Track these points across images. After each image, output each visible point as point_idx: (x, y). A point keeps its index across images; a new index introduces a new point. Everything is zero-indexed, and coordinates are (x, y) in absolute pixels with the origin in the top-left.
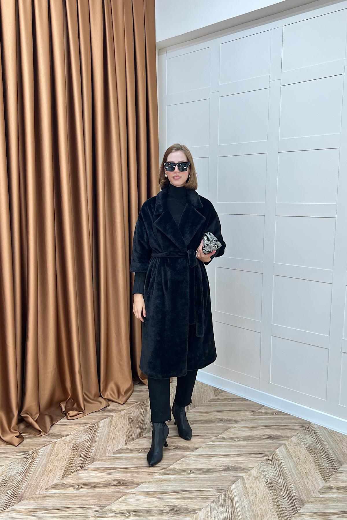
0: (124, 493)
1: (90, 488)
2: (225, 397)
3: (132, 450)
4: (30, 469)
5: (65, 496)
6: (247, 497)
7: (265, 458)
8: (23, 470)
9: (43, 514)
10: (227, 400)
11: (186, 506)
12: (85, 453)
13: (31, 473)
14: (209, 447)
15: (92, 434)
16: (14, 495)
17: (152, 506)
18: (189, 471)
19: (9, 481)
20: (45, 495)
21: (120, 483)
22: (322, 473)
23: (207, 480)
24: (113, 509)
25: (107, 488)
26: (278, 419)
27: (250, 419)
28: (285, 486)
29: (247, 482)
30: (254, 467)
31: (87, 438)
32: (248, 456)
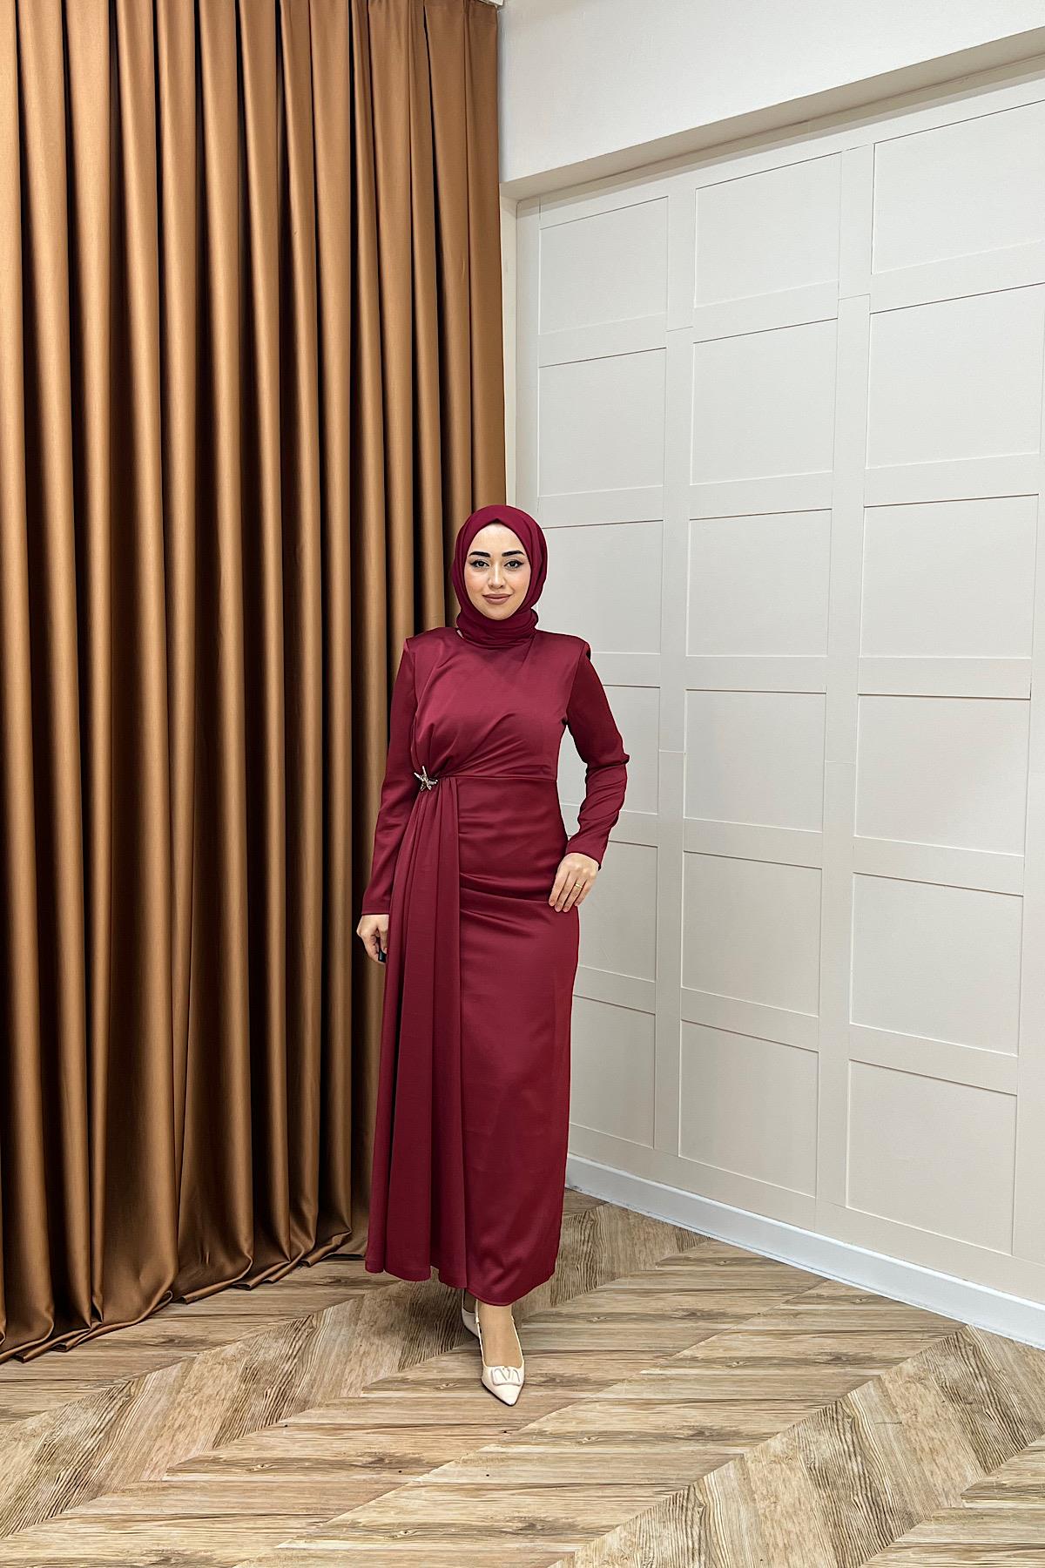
0: (392, 1486)
1: (295, 1471)
2: (710, 1255)
3: (418, 1384)
4: (121, 1423)
5: (225, 1488)
6: (751, 1504)
7: (814, 1411)
8: (99, 1424)
9: (161, 1528)
10: (714, 1261)
11: (570, 1520)
12: (280, 1388)
13: (124, 1434)
14: (650, 1380)
15: (300, 1342)
16: (78, 1481)
17: (473, 1518)
18: (585, 1439)
19: (61, 1449)
20: (166, 1485)
21: (381, 1460)
22: (980, 1450)
23: (636, 1462)
24: (359, 1521)
25: (344, 1473)
26: (867, 1315)
27: (779, 1312)
28: (865, 1479)
29: (753, 1468)
30: (778, 1433)
31: (286, 1350)
32: (764, 1406)
